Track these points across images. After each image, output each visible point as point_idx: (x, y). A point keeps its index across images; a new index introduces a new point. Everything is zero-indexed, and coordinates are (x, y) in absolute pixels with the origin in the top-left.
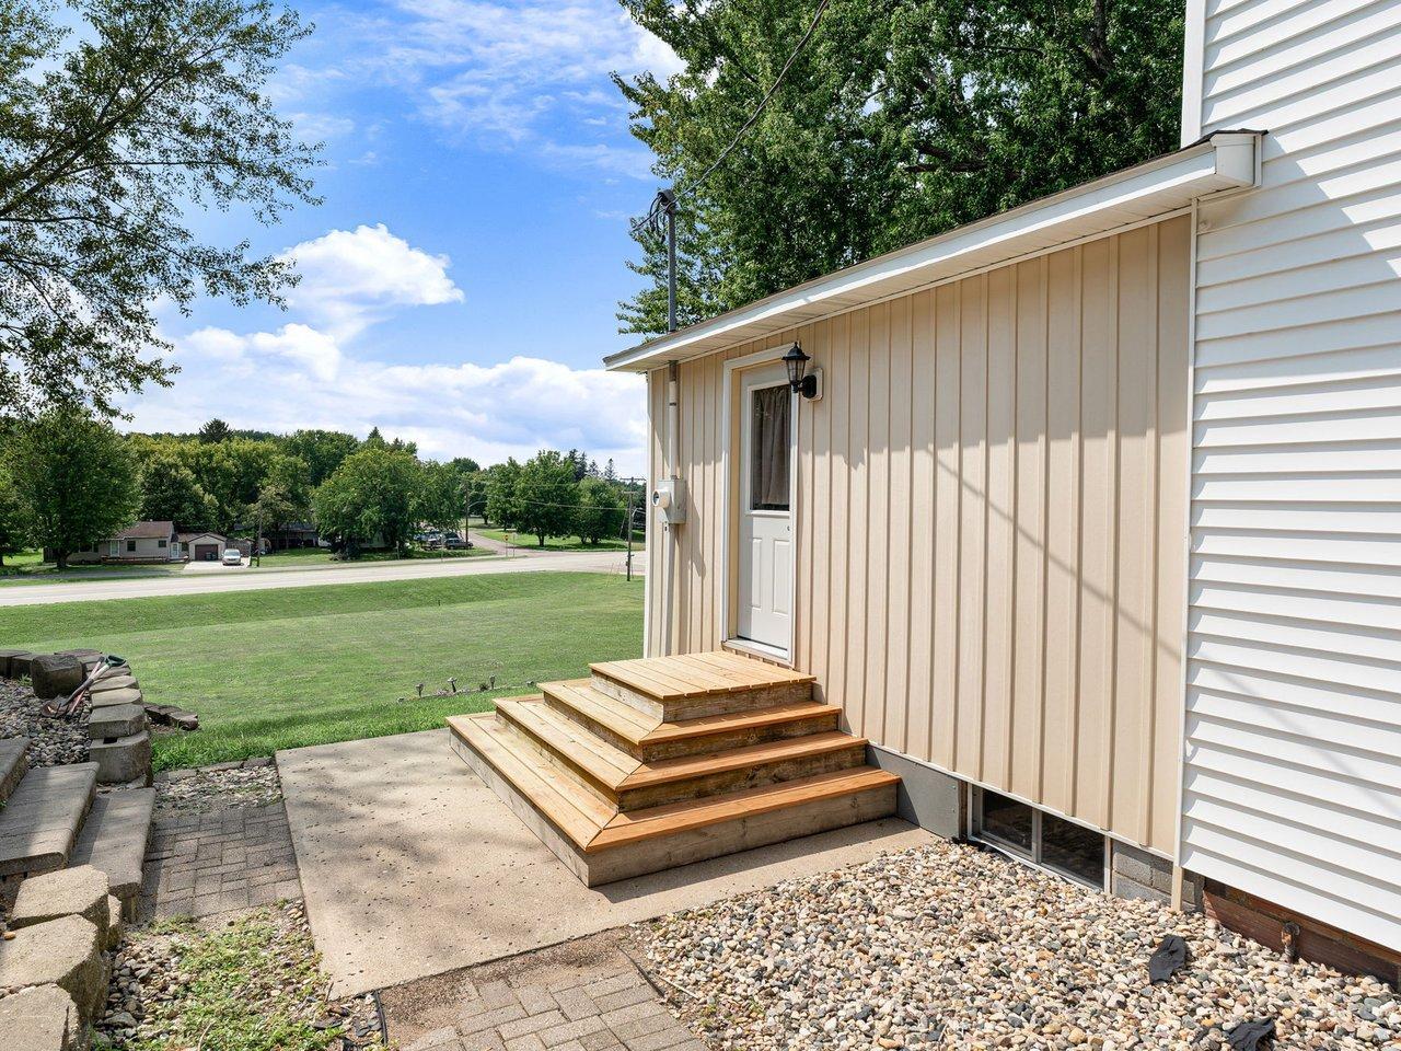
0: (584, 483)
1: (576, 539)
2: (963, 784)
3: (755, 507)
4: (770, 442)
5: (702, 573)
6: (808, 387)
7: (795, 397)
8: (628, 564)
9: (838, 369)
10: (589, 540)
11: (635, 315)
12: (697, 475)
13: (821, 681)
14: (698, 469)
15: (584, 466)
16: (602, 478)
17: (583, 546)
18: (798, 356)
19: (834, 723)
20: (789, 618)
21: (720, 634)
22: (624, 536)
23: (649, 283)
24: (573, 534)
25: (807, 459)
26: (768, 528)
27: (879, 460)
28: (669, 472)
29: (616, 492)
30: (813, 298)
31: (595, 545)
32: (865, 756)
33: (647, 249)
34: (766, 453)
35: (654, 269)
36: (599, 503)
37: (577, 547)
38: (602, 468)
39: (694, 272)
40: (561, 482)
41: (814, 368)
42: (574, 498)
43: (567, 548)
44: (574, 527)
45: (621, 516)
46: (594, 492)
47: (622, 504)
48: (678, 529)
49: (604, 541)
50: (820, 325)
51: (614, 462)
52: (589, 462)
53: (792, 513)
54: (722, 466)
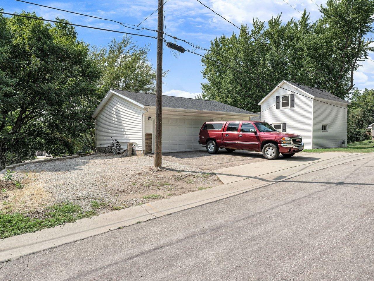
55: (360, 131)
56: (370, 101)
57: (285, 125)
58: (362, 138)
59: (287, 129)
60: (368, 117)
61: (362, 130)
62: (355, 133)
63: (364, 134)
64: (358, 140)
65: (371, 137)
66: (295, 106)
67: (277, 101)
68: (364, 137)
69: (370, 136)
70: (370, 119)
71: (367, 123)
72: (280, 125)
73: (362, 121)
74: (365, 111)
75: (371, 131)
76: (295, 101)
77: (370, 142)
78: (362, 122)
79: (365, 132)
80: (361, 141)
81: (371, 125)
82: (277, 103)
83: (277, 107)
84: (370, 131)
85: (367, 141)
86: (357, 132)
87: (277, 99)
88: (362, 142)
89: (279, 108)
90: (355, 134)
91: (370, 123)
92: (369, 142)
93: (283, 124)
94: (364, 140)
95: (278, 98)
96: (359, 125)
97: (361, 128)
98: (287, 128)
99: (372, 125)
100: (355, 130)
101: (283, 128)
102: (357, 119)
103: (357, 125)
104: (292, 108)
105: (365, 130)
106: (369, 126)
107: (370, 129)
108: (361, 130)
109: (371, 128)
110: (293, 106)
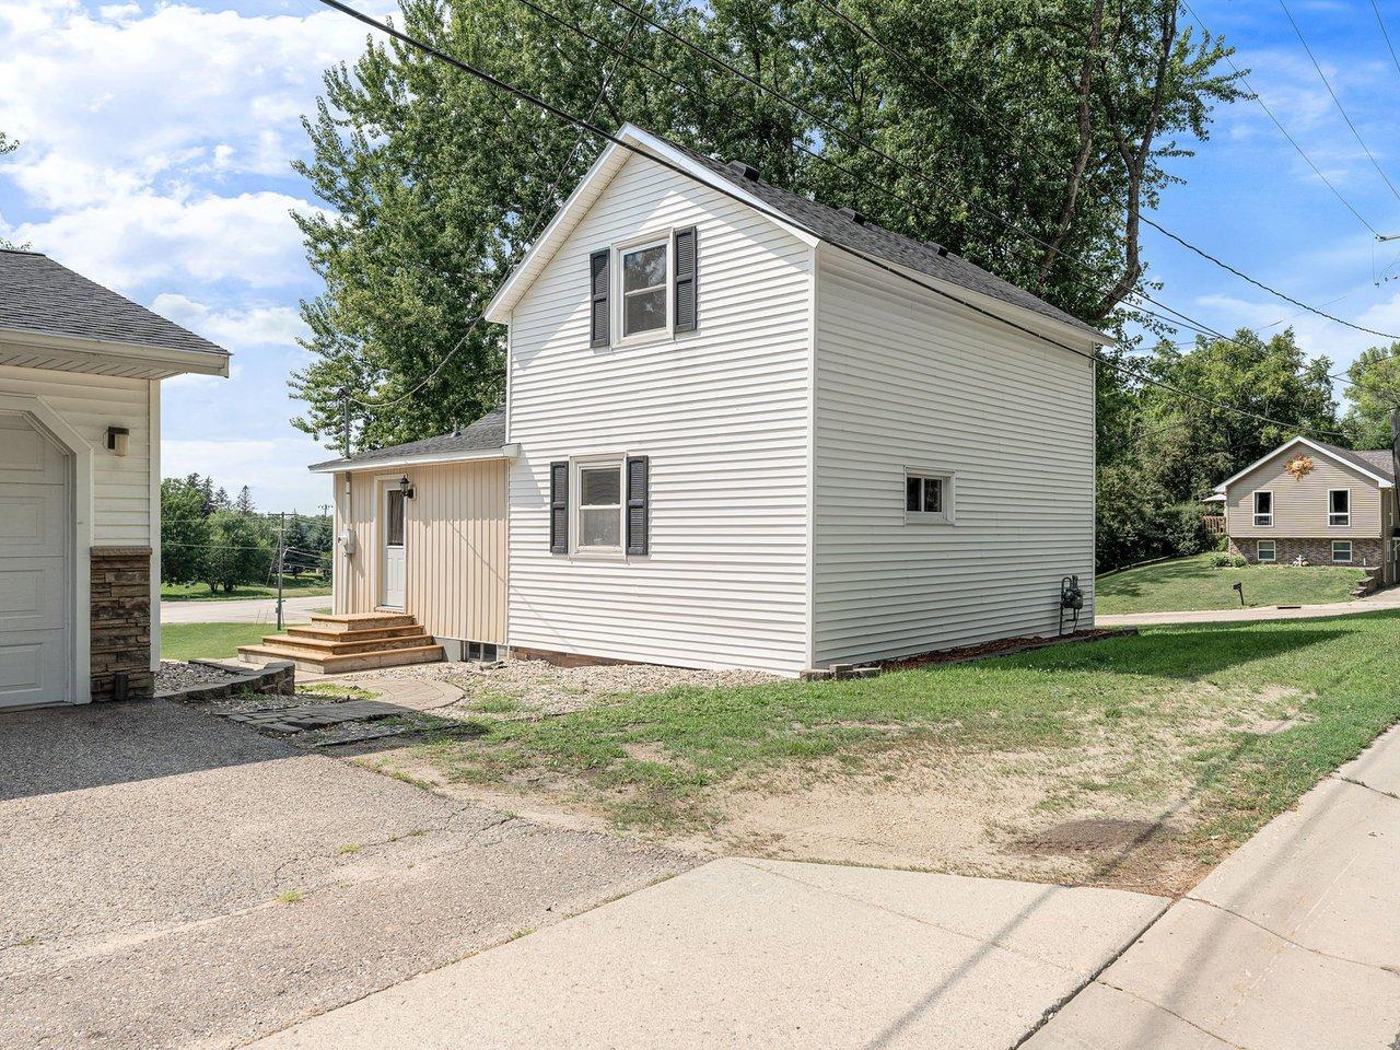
0: (214, 519)
1: (204, 587)
2: (462, 641)
3: (391, 544)
4: (396, 512)
5: (363, 575)
6: (410, 494)
7: (405, 498)
8: (279, 611)
9: (422, 488)
10: (221, 588)
11: (304, 384)
12: (361, 528)
13: (415, 614)
14: (362, 525)
15: (208, 495)
16: (235, 510)
17: (214, 594)
18: (405, 481)
19: (421, 630)
20: (403, 593)
21: (373, 605)
22: (272, 583)
23: (317, 358)
24: (200, 579)
25: (410, 522)
26: (395, 554)
27: (436, 524)
28: (346, 526)
29: (257, 528)
30: (409, 462)
31: (229, 593)
32: (432, 640)
33: (316, 330)
34: (394, 520)
35: (321, 348)
36: (234, 542)
37: (205, 596)
38: (233, 496)
39: (356, 352)
40: (183, 517)
41: (413, 486)
42: (202, 535)
43: (193, 597)
44: (200, 570)
45: (264, 557)
46: (227, 528)
47: (264, 542)
48: (351, 556)
49: (241, 588)
50: (414, 469)
51: (251, 492)
52: (215, 490)
53: (404, 546)
54: (374, 524)
55: (1179, 513)
56: (1218, 383)
57: (638, 466)
58: (1188, 544)
59: (653, 505)
60: (1212, 451)
61: (1188, 509)
62: (1159, 520)
63: (1196, 524)
64: (1170, 551)
65: (1223, 541)
66: (702, 325)
67: (594, 292)
68: (1196, 537)
69: (1218, 535)
70: (1216, 460)
71: (1207, 476)
72: (616, 473)
73: (1186, 467)
74: (1198, 424)
75: (1225, 511)
76: (702, 280)
77: (1222, 563)
78: (1188, 471)
79: (1198, 518)
80: (1182, 556)
81: (1222, 488)
82: (595, 302)
83: (593, 338)
84: (1219, 511)
85: (1207, 558)
86: (1165, 515)
87: (594, 274)
88: (1188, 564)
89: (608, 344)
90: (1161, 527)
91: (1218, 478)
92: (1218, 565)
93: (631, 462)
94: (1197, 553)
95: (599, 260)
96: (1176, 486)
97: (1184, 497)
98: (653, 497)
99: (1229, 487)
100: (1158, 506)
101: (629, 497)
102: (1168, 459)
103: (1167, 485)
104: (686, 342)
105: (1201, 507)
106: (1217, 489)
107: (1220, 504)
108: (1182, 507)
109: (1224, 498)
110: (687, 321)
